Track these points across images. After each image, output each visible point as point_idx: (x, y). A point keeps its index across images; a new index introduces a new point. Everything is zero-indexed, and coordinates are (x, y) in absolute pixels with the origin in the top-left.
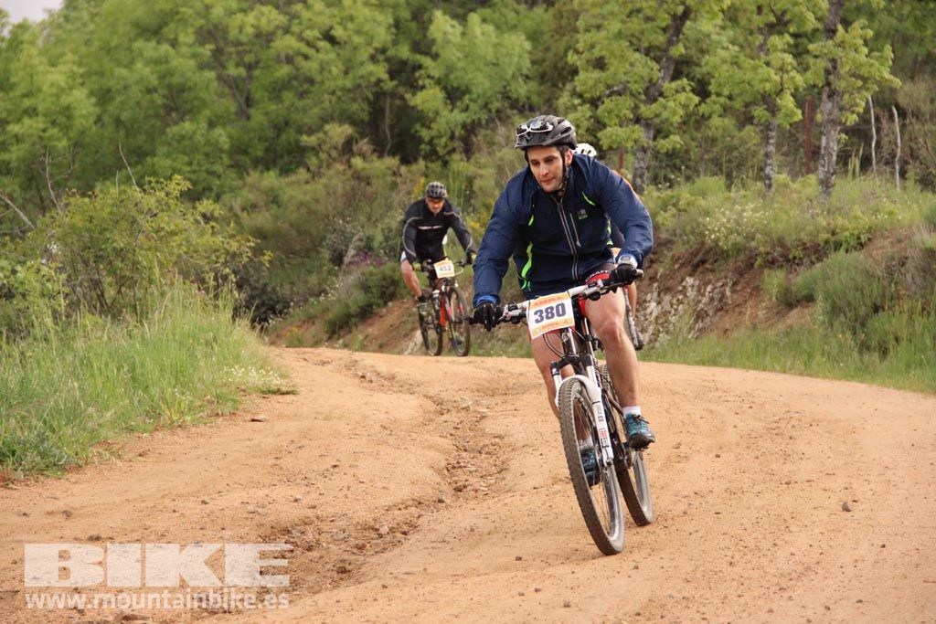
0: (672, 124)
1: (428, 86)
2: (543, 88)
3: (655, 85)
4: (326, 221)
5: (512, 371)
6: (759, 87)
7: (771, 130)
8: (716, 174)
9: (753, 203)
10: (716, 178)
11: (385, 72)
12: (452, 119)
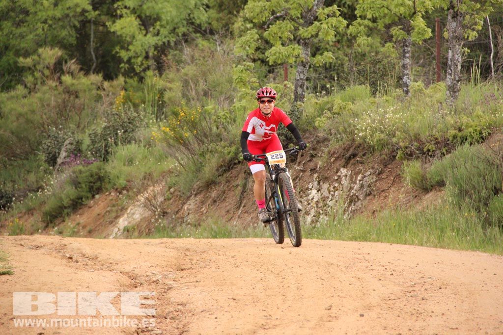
0: (328, 44)
1: (125, 15)
2: (221, 15)
3: (310, 10)
4: (42, 129)
5: (197, 249)
6: (394, 10)
7: (407, 46)
8: (363, 83)
9: (393, 106)
10: (363, 87)
11: (88, 4)
12: (146, 42)
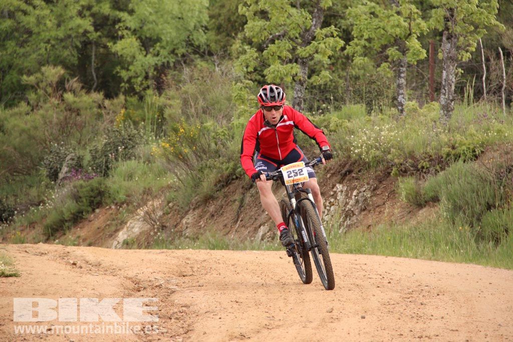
1: (126, 36)
2: (219, 37)
3: (309, 31)
4: (44, 145)
5: (197, 258)
6: (390, 31)
7: (402, 66)
8: (359, 102)
9: (388, 124)
10: (358, 106)
11: (90, 25)
12: (146, 62)
